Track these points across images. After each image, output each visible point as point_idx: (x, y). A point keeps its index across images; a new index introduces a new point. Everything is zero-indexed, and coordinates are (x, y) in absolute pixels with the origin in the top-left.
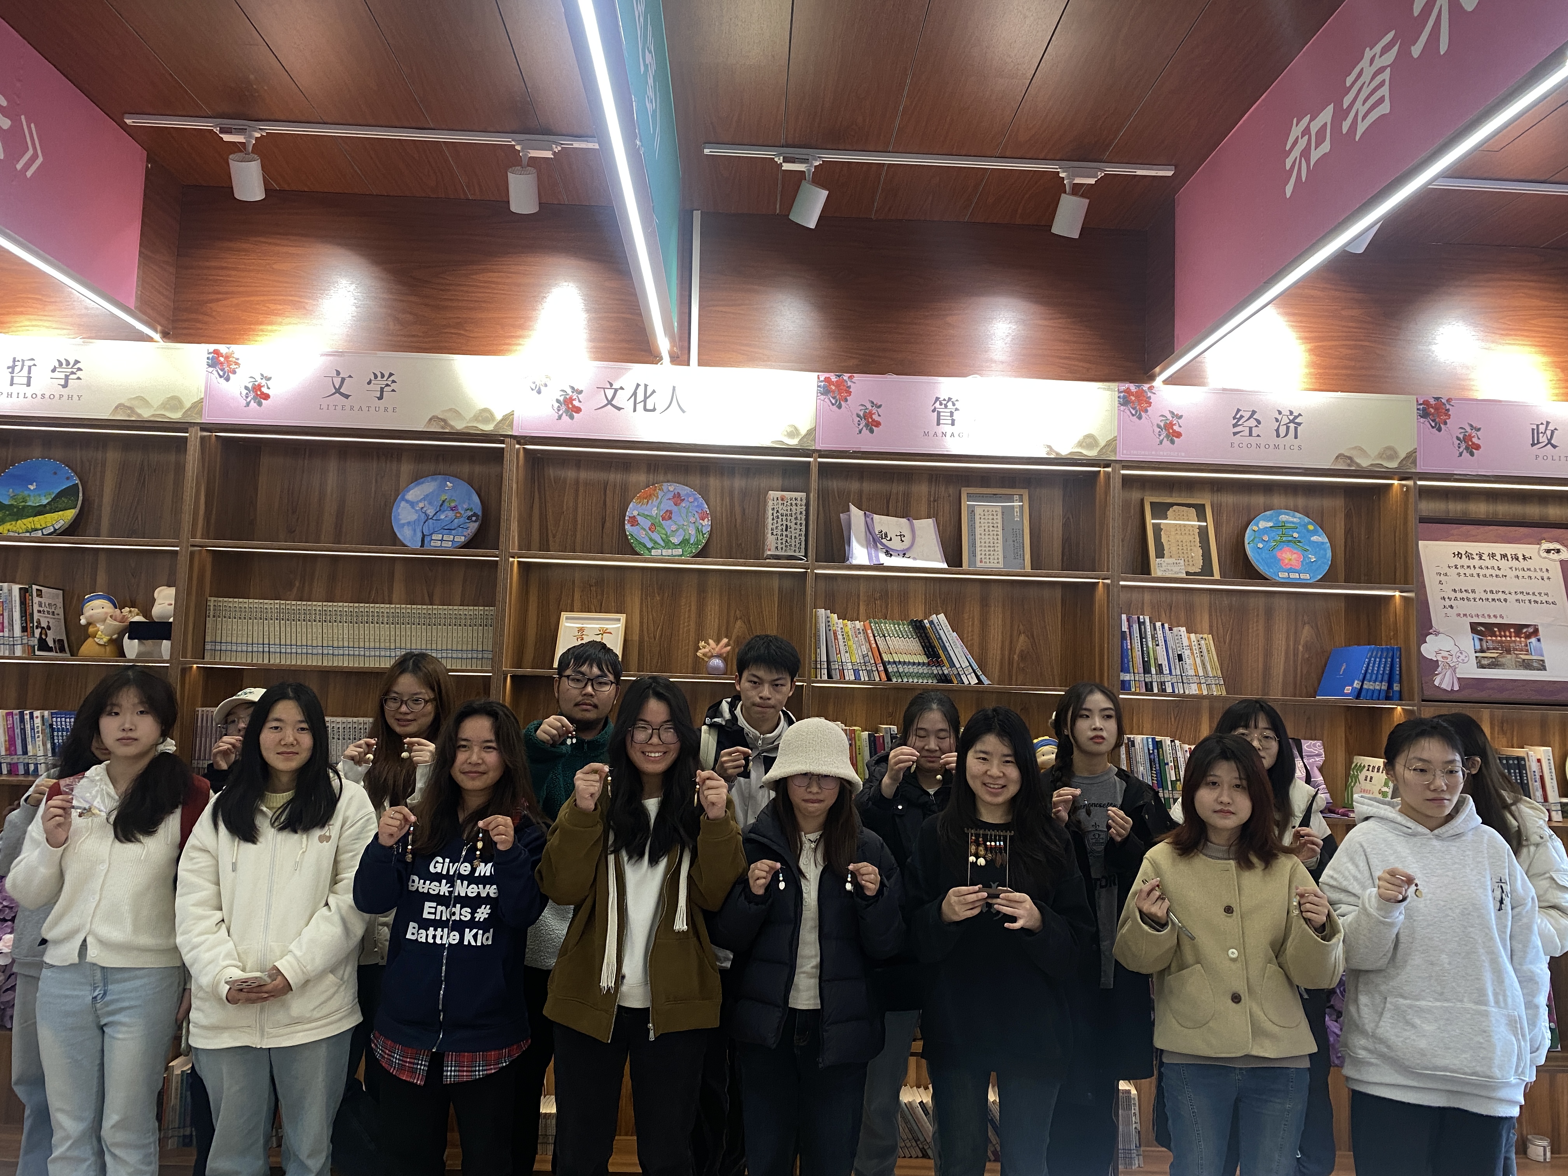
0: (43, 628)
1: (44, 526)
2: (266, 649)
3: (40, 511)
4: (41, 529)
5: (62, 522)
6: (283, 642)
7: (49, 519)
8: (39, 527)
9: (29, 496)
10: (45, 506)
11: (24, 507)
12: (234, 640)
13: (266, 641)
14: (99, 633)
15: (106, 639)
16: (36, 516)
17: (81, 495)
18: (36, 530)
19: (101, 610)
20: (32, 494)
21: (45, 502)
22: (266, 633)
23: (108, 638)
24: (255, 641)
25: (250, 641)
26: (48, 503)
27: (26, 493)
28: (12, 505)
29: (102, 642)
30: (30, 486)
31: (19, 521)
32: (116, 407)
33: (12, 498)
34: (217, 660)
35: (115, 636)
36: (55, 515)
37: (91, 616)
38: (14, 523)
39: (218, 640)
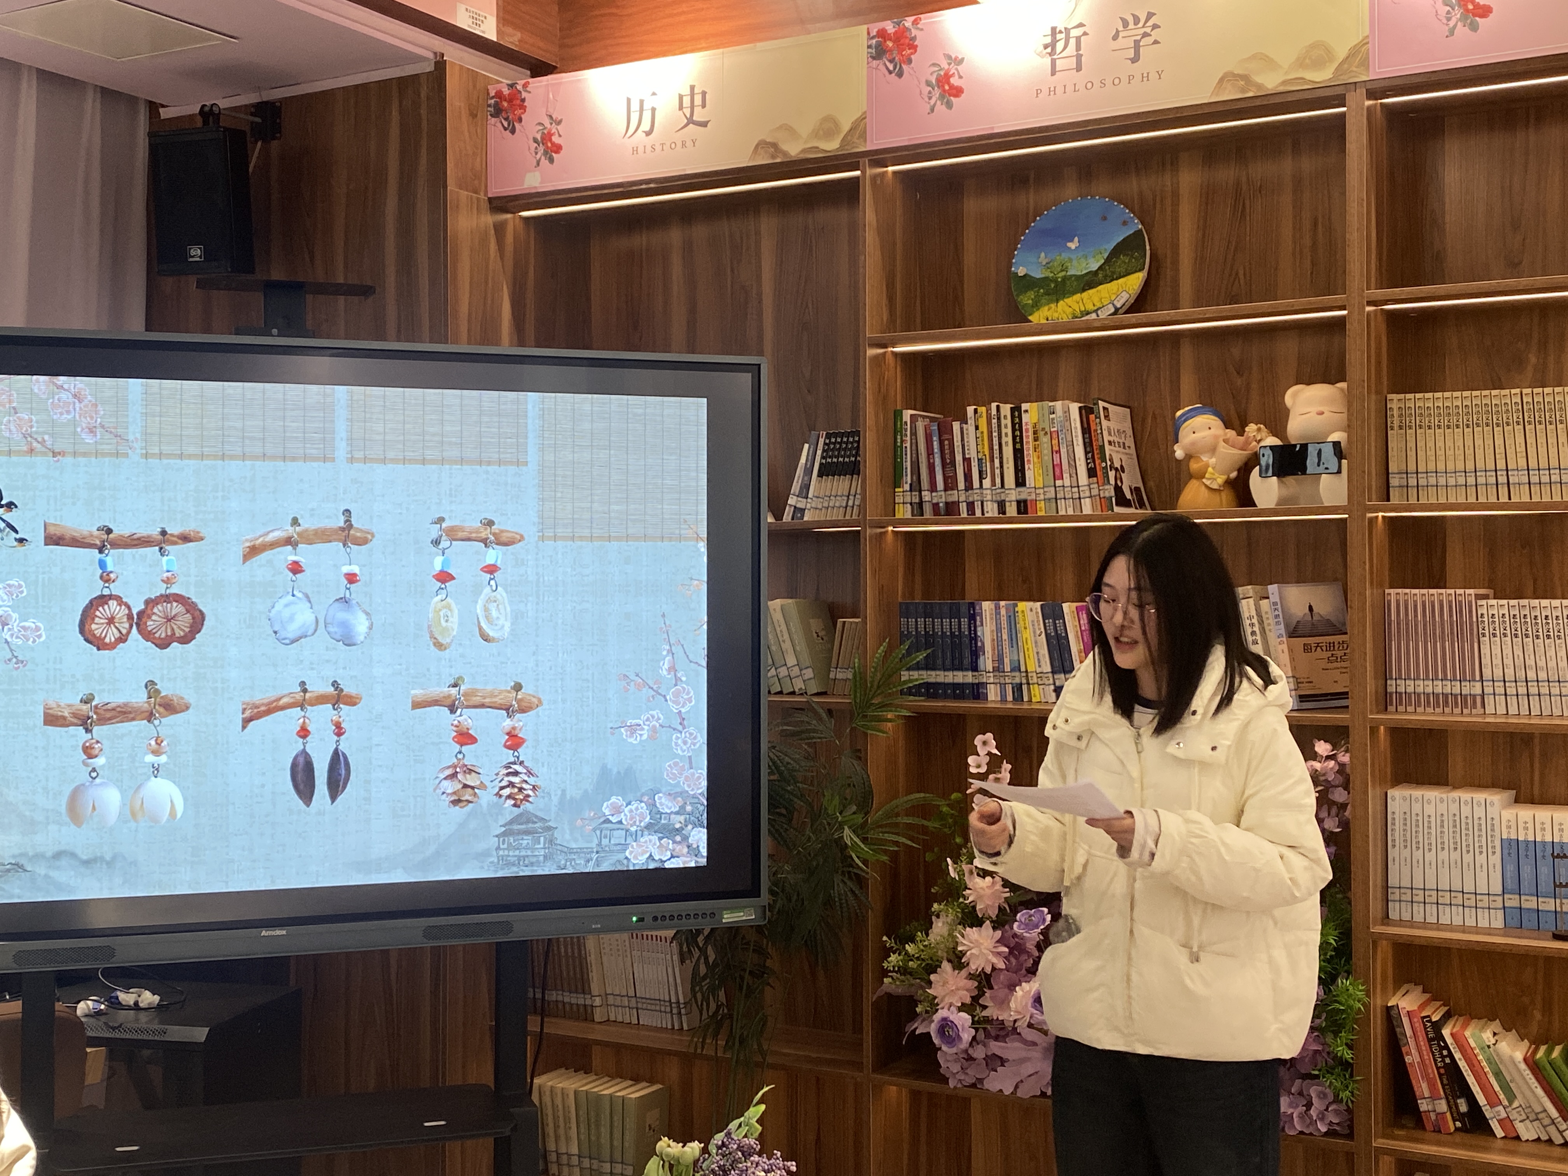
0: (1116, 469)
1: (1098, 305)
2: (1502, 479)
3: (1090, 282)
4: (1096, 311)
5: (1125, 296)
6: (1533, 464)
7: (1104, 294)
8: (1090, 307)
9: (1071, 260)
10: (1096, 273)
11: (1065, 279)
12: (1441, 467)
13: (1501, 465)
14: (1210, 469)
15: (1221, 480)
16: (1084, 290)
17: (1148, 247)
18: (1088, 313)
19: (1207, 433)
20: (1073, 257)
21: (1094, 266)
22: (1500, 450)
23: (1224, 477)
24: (1480, 465)
25: (1470, 466)
26: (1100, 268)
27: (1065, 256)
28: (1046, 278)
29: (1215, 486)
30: (1069, 245)
31: (1061, 303)
32: (1221, 80)
33: (1047, 266)
34: (1413, 501)
35: (1234, 475)
36: (1114, 286)
37: (1193, 444)
38: (1053, 306)
39: (1412, 468)
